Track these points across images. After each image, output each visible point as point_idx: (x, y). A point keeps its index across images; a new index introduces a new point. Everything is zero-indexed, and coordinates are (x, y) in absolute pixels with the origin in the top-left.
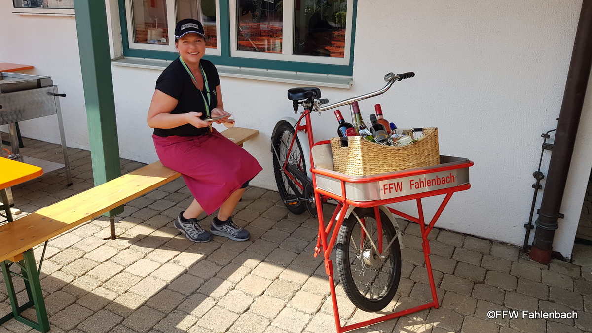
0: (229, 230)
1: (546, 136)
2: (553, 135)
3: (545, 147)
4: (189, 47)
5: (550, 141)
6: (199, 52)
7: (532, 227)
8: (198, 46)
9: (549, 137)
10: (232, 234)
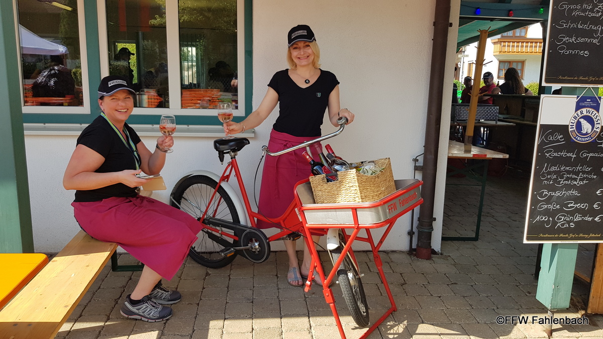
0: (160, 294)
1: (416, 160)
2: (421, 159)
3: (416, 168)
4: (118, 104)
5: (421, 163)
6: (128, 109)
7: (414, 233)
8: (127, 102)
9: (418, 160)
10: (163, 297)
